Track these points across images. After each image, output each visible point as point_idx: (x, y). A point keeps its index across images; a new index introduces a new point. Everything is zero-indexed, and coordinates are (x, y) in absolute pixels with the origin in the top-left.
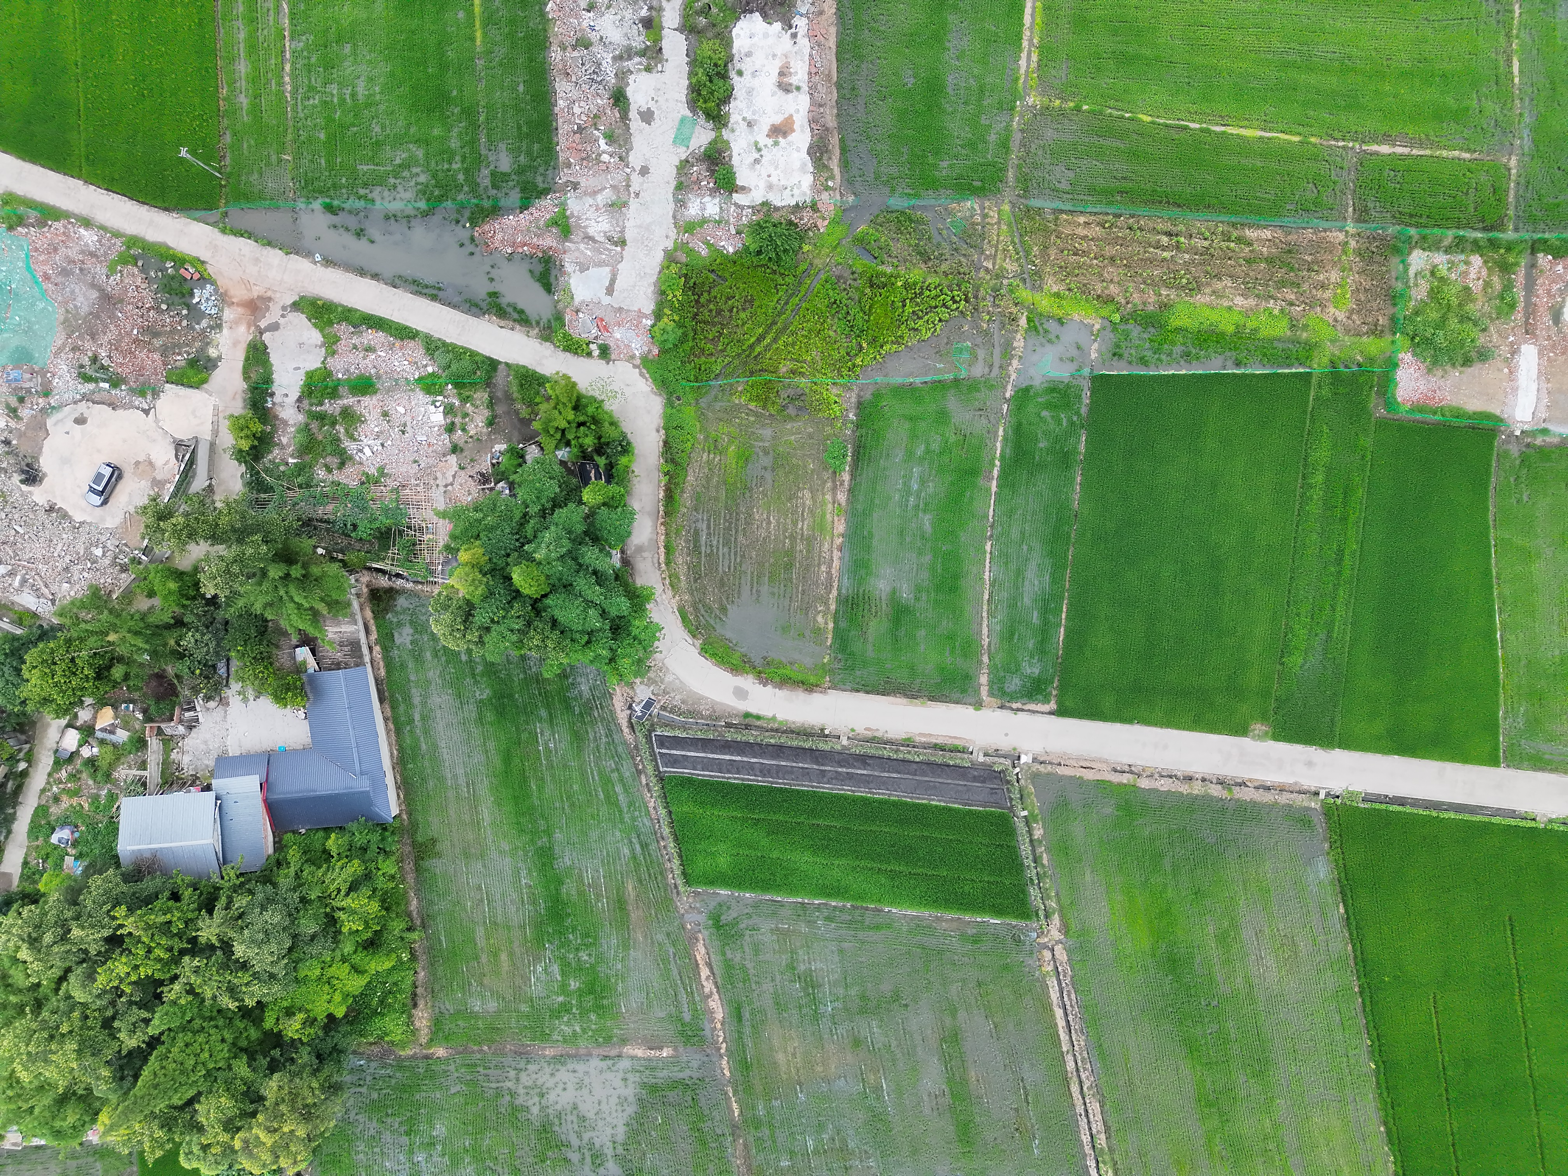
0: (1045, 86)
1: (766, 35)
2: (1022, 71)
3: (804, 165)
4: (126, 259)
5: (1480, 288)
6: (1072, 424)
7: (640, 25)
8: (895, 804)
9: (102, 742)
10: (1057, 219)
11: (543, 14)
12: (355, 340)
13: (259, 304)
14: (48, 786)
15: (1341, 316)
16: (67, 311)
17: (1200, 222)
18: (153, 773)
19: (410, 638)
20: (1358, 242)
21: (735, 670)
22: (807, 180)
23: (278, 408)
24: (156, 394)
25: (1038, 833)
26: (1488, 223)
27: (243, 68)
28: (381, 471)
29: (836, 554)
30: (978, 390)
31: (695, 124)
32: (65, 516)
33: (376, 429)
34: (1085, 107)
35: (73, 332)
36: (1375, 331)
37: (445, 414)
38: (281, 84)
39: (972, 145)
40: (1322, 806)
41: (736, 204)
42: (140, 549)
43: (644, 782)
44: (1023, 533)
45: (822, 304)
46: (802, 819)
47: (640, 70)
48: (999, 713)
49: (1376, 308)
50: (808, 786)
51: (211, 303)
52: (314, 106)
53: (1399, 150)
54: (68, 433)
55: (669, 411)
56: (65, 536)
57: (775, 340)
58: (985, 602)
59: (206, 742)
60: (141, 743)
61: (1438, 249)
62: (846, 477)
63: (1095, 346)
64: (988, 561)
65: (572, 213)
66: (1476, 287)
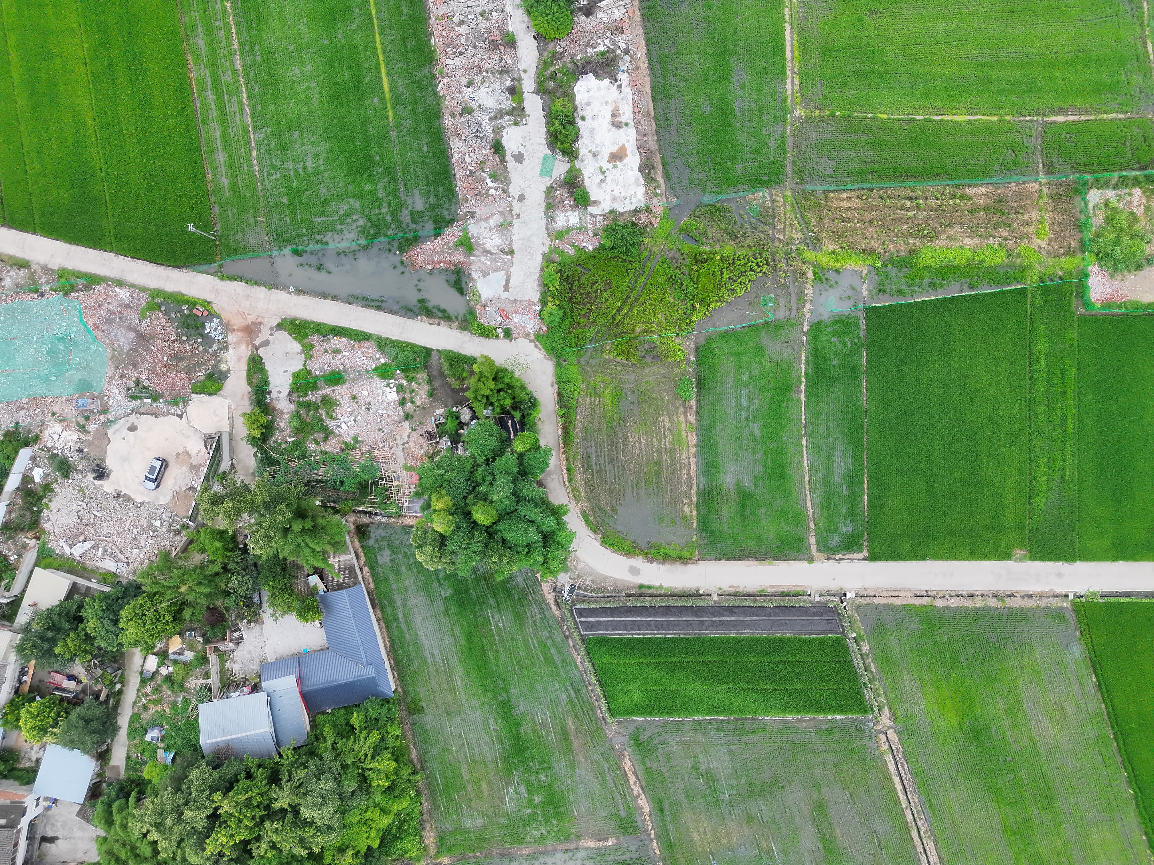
0: (806, 102)
1: (599, 89)
2: (789, 92)
3: (637, 180)
4: (153, 307)
5: (1142, 212)
6: (855, 344)
7: (507, 93)
8: (758, 640)
9: (175, 662)
10: (826, 197)
11: (435, 93)
12: (326, 346)
13: (253, 328)
14: (138, 699)
15: (1044, 244)
16: (114, 350)
17: (932, 187)
18: (214, 681)
19: (389, 558)
20: (1049, 188)
21: (628, 554)
22: (641, 191)
23: (275, 402)
24: (186, 403)
25: (865, 648)
26: (1143, 163)
27: (221, 157)
28: (355, 439)
29: (693, 460)
30: (782, 328)
31: (554, 158)
32: (129, 499)
33: (349, 410)
34: (838, 113)
35: (120, 365)
36: (1070, 252)
37: (398, 392)
38: (250, 166)
39: (757, 151)
40: (1072, 605)
41: (592, 215)
42: (187, 517)
43: (571, 644)
44: (828, 429)
45: (662, 280)
46: (691, 659)
47: (510, 125)
48: (827, 564)
49: (1068, 235)
50: (692, 634)
51: (218, 332)
52: (277, 180)
53: (1071, 118)
54: (124, 439)
55: (559, 370)
56: (131, 514)
57: (630, 310)
58: (807, 483)
59: (250, 653)
60: (204, 659)
61: (1108, 187)
62: (693, 403)
63: (865, 286)
64: (805, 452)
65: (473, 235)
66: (1139, 211)
